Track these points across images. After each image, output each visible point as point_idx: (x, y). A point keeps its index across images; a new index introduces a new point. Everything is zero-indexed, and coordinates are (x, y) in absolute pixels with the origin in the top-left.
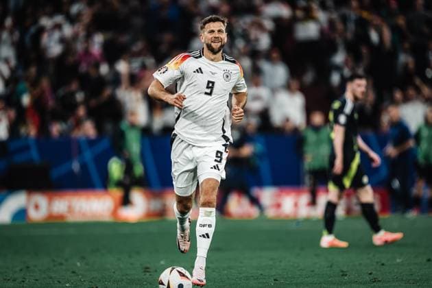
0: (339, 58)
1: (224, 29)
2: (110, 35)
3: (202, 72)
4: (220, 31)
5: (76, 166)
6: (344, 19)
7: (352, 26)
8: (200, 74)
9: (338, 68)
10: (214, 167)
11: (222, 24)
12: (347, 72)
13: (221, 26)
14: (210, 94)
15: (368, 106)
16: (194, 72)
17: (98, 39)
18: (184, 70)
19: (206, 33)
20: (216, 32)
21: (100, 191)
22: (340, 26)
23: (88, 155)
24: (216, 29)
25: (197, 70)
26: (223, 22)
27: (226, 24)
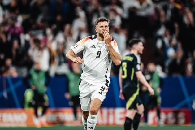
0: (162, 31)
1: (108, 25)
2: (27, 16)
3: (95, 47)
4: (106, 26)
5: (5, 94)
6: (165, 8)
7: (169, 13)
8: (94, 48)
9: (161, 37)
10: (100, 92)
11: (107, 22)
12: (166, 40)
13: (106, 23)
14: (99, 57)
15: (179, 61)
16: (91, 47)
17: (20, 19)
18: (86, 46)
19: (98, 27)
20: (104, 27)
21: (19, 110)
22: (162, 13)
23: (12, 88)
24: (104, 25)
25: (92, 46)
26: (107, 21)
27: (109, 22)
